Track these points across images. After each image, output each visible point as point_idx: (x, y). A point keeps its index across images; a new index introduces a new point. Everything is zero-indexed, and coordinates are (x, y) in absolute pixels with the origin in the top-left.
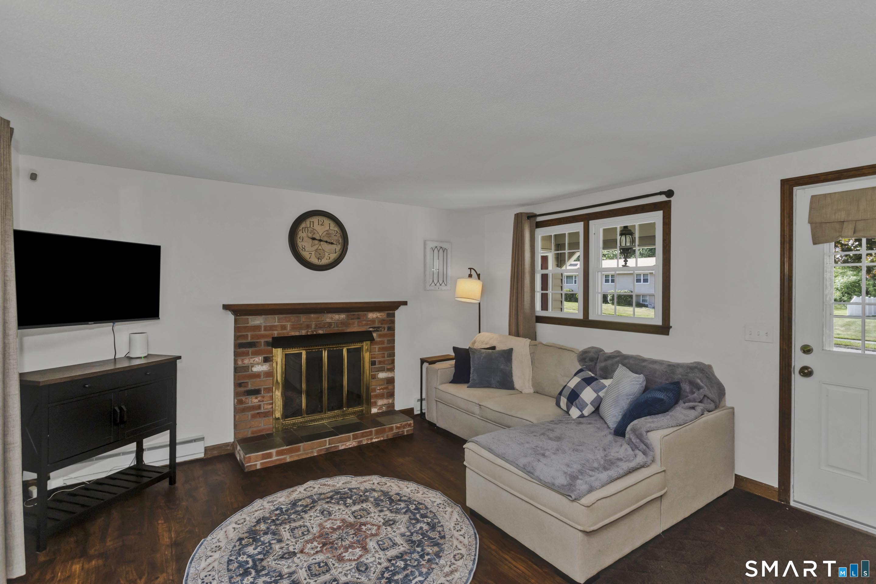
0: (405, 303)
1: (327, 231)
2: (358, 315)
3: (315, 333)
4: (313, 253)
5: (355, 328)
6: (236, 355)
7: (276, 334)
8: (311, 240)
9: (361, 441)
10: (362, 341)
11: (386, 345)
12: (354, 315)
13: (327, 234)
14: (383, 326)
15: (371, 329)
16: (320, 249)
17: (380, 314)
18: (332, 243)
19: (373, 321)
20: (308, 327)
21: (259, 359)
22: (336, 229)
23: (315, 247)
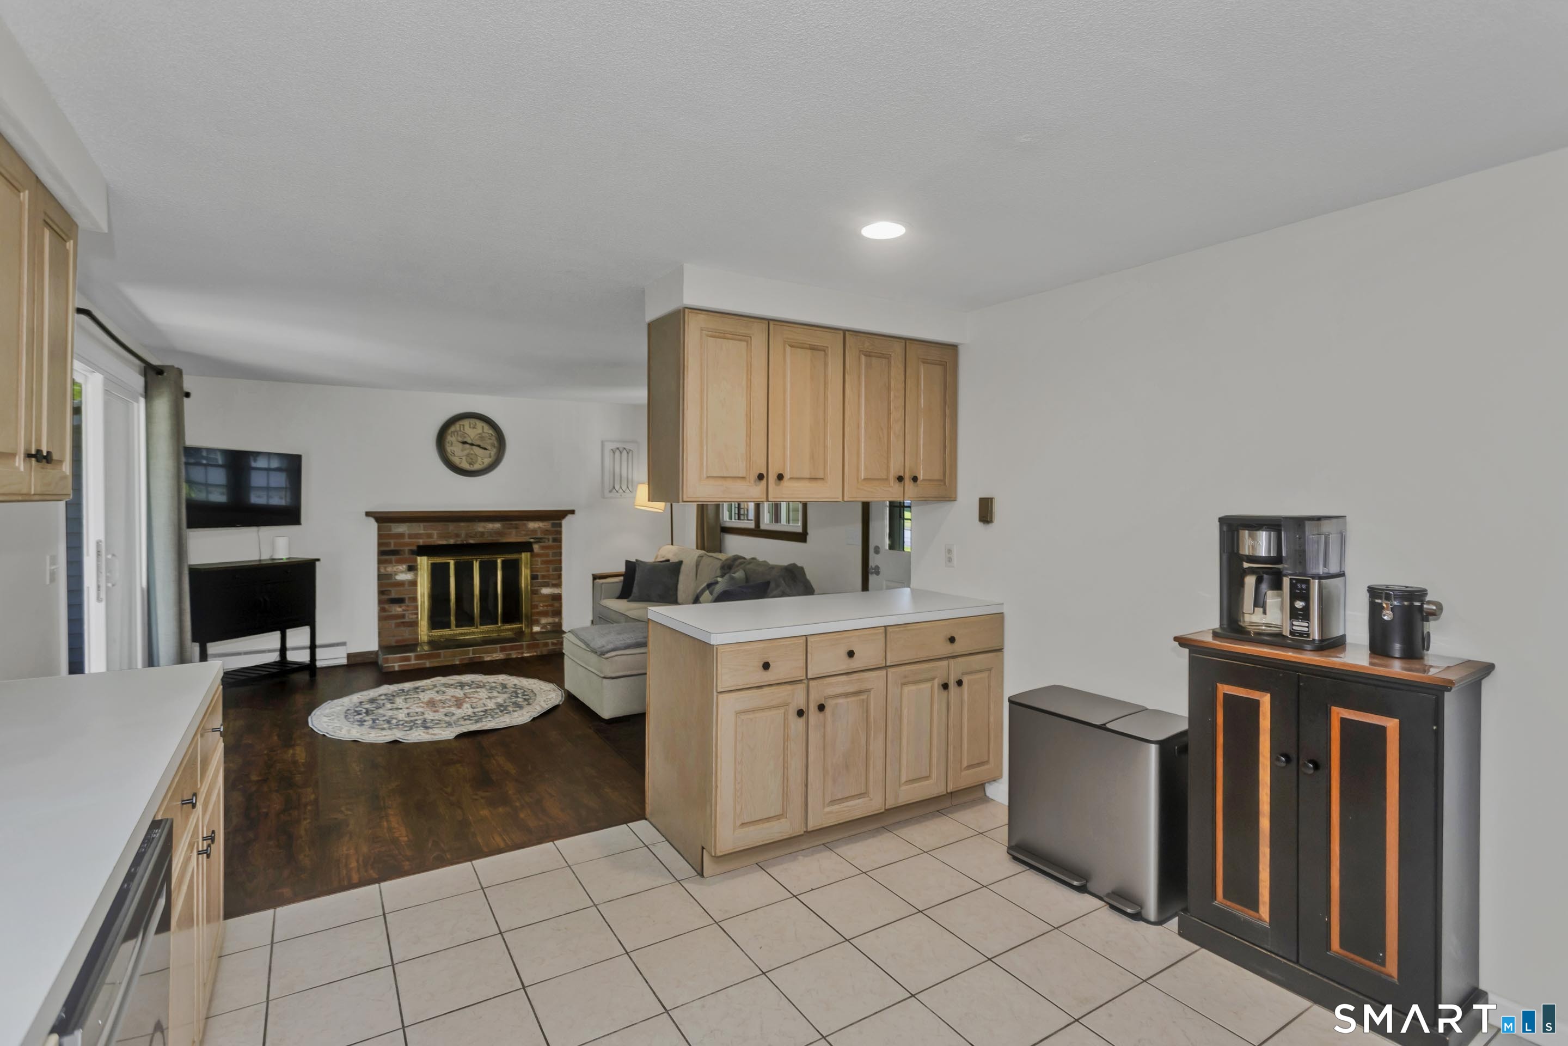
0: (572, 512)
1: (480, 434)
2: (516, 524)
3: (465, 542)
4: (464, 458)
5: (513, 538)
6: (380, 562)
7: (421, 542)
8: (461, 445)
9: (510, 654)
10: (520, 552)
11: (551, 558)
12: (511, 524)
13: (480, 437)
14: (546, 537)
15: (532, 540)
16: (472, 454)
17: (543, 524)
18: (485, 449)
19: (534, 531)
20: (457, 536)
21: (404, 567)
22: (491, 432)
23: (466, 452)
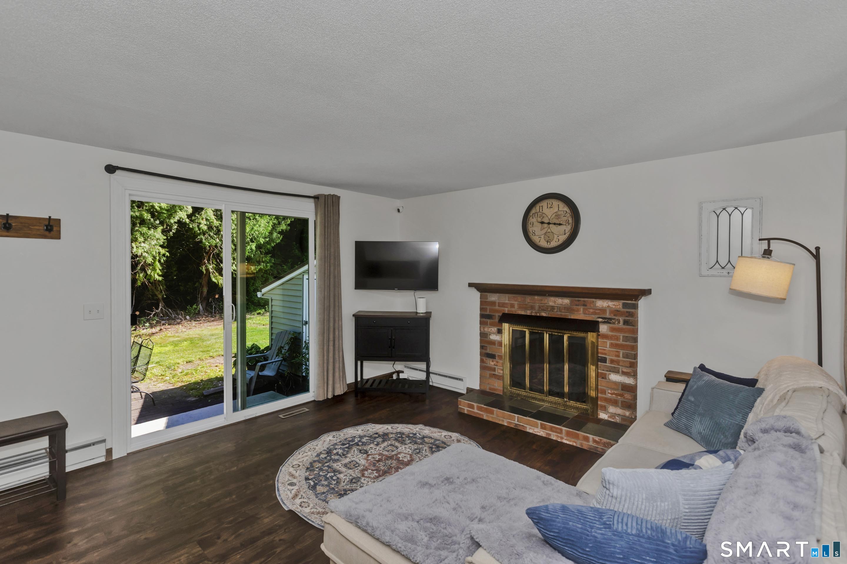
0: (647, 292)
1: (556, 212)
2: (584, 301)
3: (538, 315)
4: (542, 236)
5: (580, 315)
6: (481, 323)
7: (506, 310)
8: (540, 225)
9: (550, 435)
10: (586, 331)
11: (621, 342)
12: (579, 301)
13: (556, 216)
14: (617, 318)
15: (600, 320)
16: (549, 232)
17: (613, 303)
18: (560, 224)
19: (603, 310)
20: (532, 308)
21: (495, 329)
22: (566, 209)
23: (544, 231)
